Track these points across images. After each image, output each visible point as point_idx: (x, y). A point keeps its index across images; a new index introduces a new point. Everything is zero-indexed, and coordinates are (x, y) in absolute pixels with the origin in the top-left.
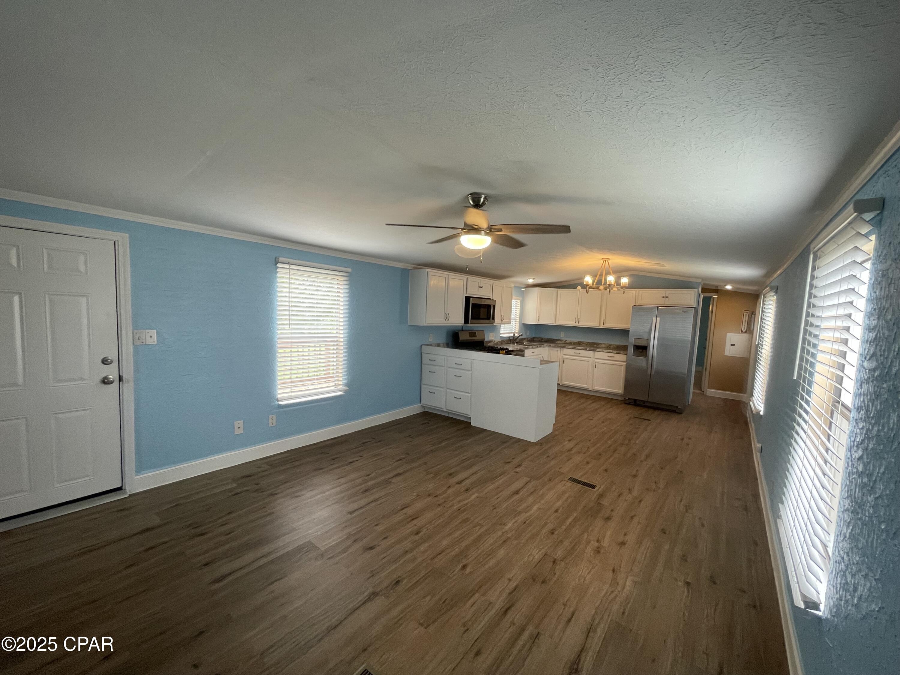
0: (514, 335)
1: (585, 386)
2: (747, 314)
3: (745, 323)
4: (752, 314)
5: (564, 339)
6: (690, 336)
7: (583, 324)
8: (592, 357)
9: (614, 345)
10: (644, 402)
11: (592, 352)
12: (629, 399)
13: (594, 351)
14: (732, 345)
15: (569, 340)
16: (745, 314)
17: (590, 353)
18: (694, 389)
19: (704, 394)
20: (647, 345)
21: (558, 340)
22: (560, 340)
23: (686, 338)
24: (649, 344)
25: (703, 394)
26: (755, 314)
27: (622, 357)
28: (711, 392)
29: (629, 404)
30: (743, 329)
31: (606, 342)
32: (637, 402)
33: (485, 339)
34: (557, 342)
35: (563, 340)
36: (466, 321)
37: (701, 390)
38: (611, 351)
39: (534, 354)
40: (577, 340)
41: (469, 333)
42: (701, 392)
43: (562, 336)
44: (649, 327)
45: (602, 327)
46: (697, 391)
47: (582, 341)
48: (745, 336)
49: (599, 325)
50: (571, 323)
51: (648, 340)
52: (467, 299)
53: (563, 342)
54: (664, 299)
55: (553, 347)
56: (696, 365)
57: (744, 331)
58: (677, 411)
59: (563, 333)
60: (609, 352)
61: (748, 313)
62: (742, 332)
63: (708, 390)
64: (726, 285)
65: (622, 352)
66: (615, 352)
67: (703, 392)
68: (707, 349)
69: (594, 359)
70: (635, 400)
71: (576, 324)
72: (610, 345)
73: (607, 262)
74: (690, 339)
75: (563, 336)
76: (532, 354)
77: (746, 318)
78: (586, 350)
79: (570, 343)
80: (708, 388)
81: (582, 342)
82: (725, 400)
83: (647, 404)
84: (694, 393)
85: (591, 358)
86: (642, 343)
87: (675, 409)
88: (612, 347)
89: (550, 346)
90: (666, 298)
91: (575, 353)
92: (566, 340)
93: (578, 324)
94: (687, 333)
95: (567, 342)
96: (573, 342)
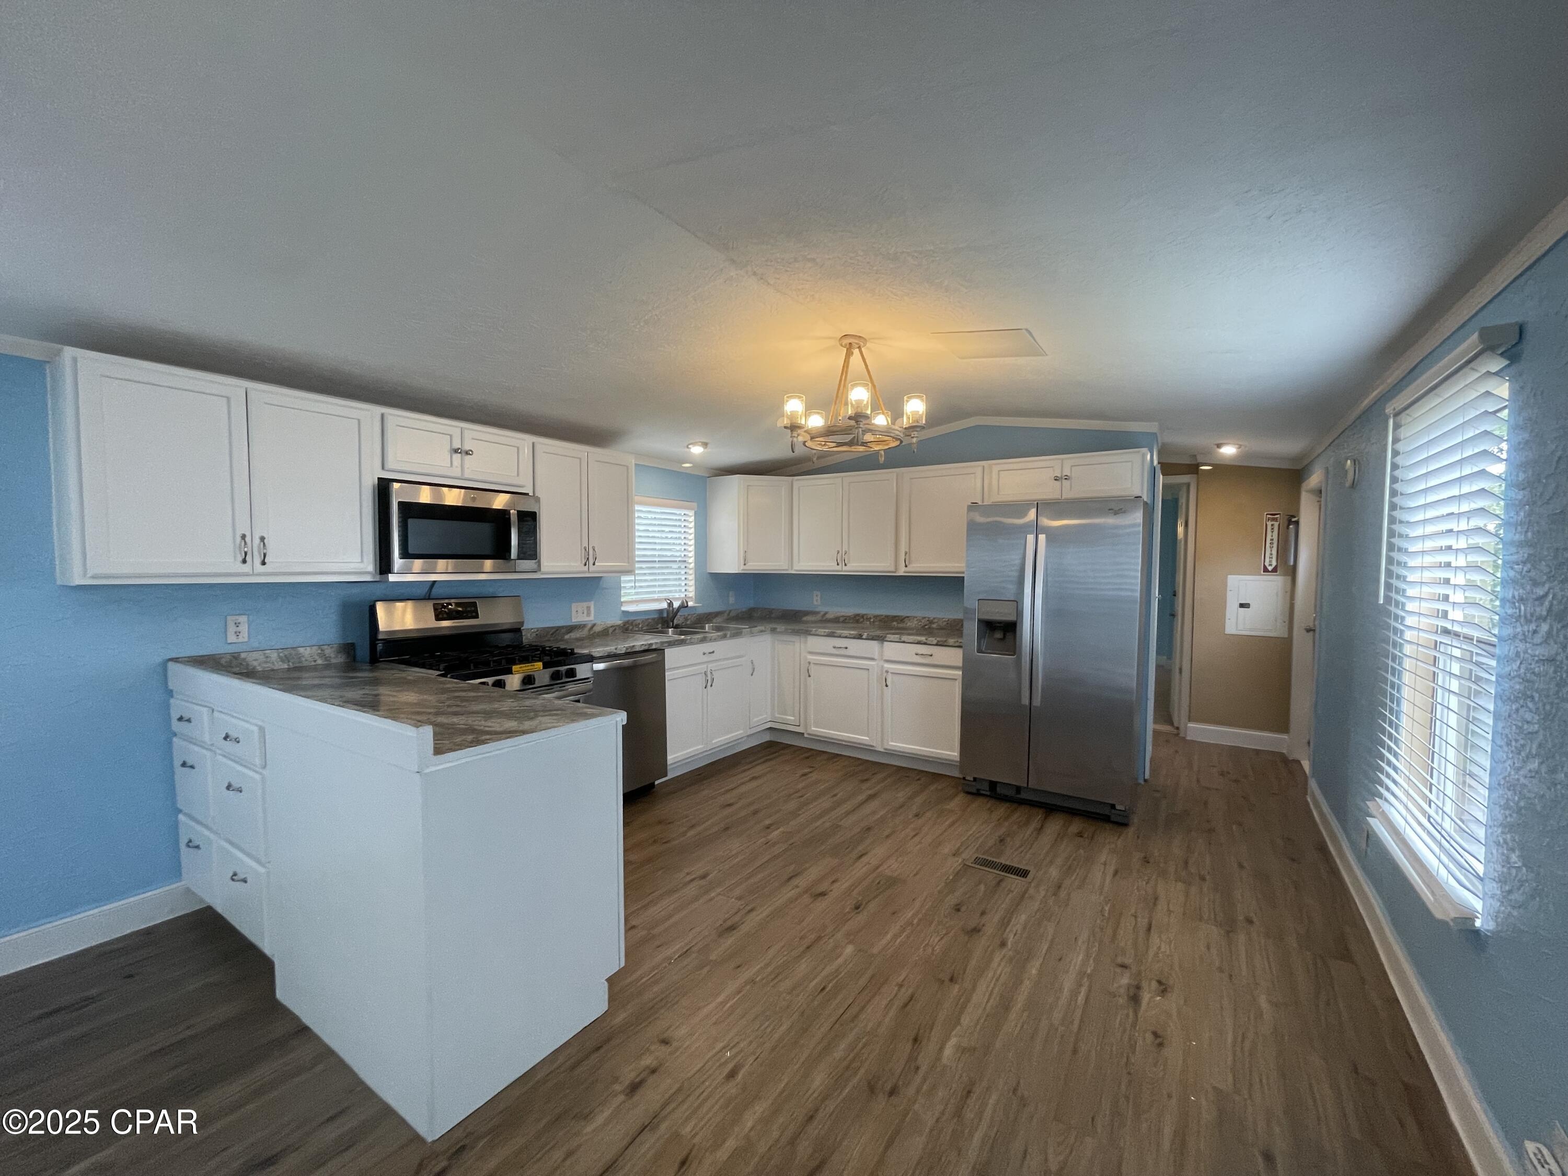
0: (670, 604)
1: (864, 738)
2: (1276, 524)
3: (1271, 548)
4: (1290, 522)
5: (822, 609)
6: (1139, 588)
7: (858, 565)
8: (876, 657)
9: (939, 619)
10: (1018, 789)
11: (876, 642)
12: (975, 779)
13: (881, 639)
14: (1242, 606)
15: (835, 611)
16: (1269, 523)
17: (872, 647)
18: (1156, 721)
19: (1182, 735)
20: (1012, 618)
21: (807, 613)
23: (1129, 594)
24: (1019, 613)
25: (1178, 735)
26: (1297, 523)
27: (954, 656)
28: (1198, 731)
29: (978, 794)
30: (1267, 564)
31: (920, 614)
32: (998, 789)
33: (522, 623)
34: (805, 619)
35: (817, 613)
36: (384, 566)
37: (1172, 724)
38: (923, 639)
39: (713, 657)
40: (850, 611)
41: (434, 605)
42: (1175, 731)
43: (816, 601)
44: (1018, 562)
45: (901, 572)
46: (1160, 727)
47: (863, 612)
48: (1277, 582)
49: (896, 569)
50: (828, 566)
51: (1017, 603)
52: (383, 489)
53: (818, 617)
54: (1058, 483)
55: (781, 633)
56: (1158, 653)
57: (1270, 568)
58: (1113, 818)
59: (819, 593)
60: (919, 643)
61: (1275, 520)
62: (1266, 570)
63: (1190, 725)
64: (1219, 446)
65: (951, 641)
66: (935, 642)
67: (1178, 728)
68: (1180, 618)
69: (882, 663)
70: (993, 785)
71: (839, 568)
73: (856, 351)
74: (1138, 594)
75: (819, 602)
76: (706, 658)
77: (1273, 535)
78: (860, 637)
79: (825, 620)
80: (1190, 719)
81: (859, 617)
82: (1236, 753)
83: (1023, 795)
84: (1156, 733)
85: (872, 659)
86: (1002, 614)
87: (1106, 811)
88: (934, 626)
89: (773, 630)
90: (1064, 481)
91: (834, 647)
92: (826, 613)
93: (845, 568)
94: (1132, 573)
95: (828, 616)
96: (843, 616)
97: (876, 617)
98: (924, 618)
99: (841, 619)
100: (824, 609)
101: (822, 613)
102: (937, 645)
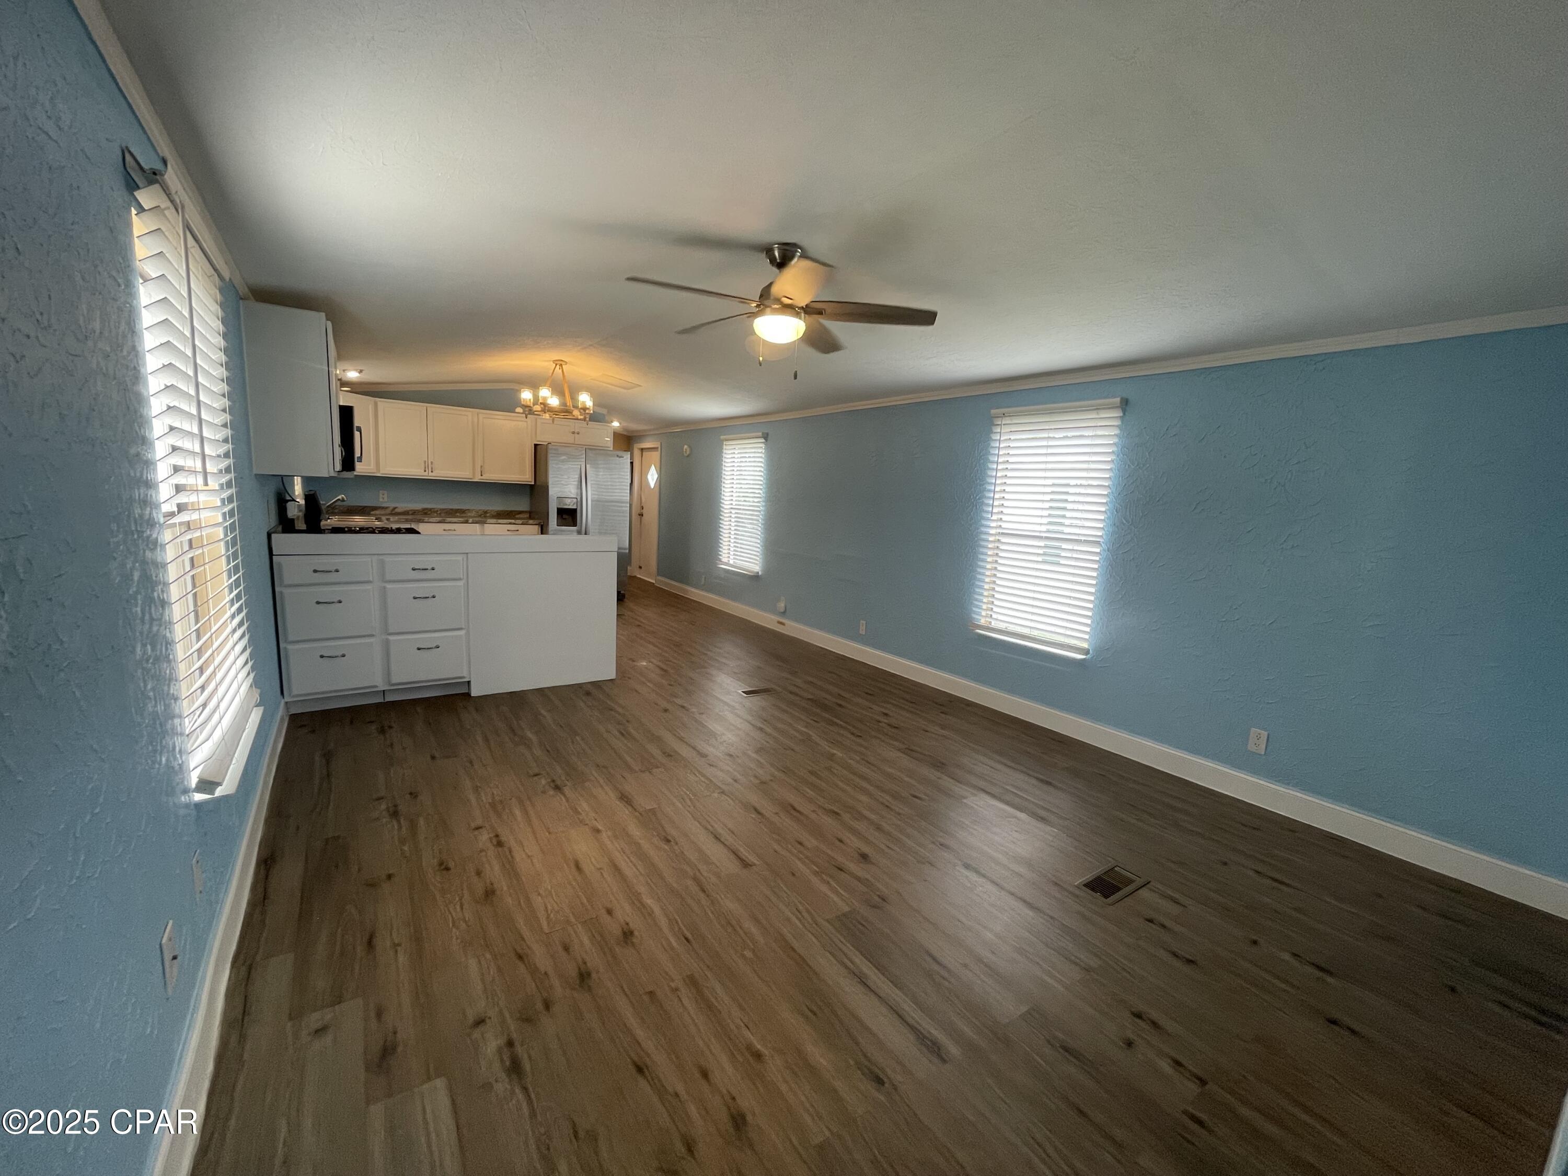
7: (440, 473)
9: (491, 511)
11: (477, 525)
20: (575, 507)
22: (383, 508)
23: (624, 495)
24: (579, 505)
35: (387, 508)
40: (418, 506)
45: (477, 479)
47: (429, 506)
49: (472, 475)
50: (415, 471)
51: (578, 499)
53: (388, 511)
54: (573, 436)
59: (385, 492)
60: (510, 524)
65: (530, 522)
71: (426, 473)
72: (486, 512)
75: (386, 499)
78: (467, 522)
81: (430, 510)
86: (569, 505)
88: (488, 515)
90: (576, 435)
91: (444, 530)
92: (395, 508)
93: (431, 474)
94: (625, 487)
95: (396, 510)
96: (411, 510)
97: (441, 510)
98: (480, 510)
99: (410, 513)
100: (393, 505)
101: (391, 508)
102: (522, 524)
